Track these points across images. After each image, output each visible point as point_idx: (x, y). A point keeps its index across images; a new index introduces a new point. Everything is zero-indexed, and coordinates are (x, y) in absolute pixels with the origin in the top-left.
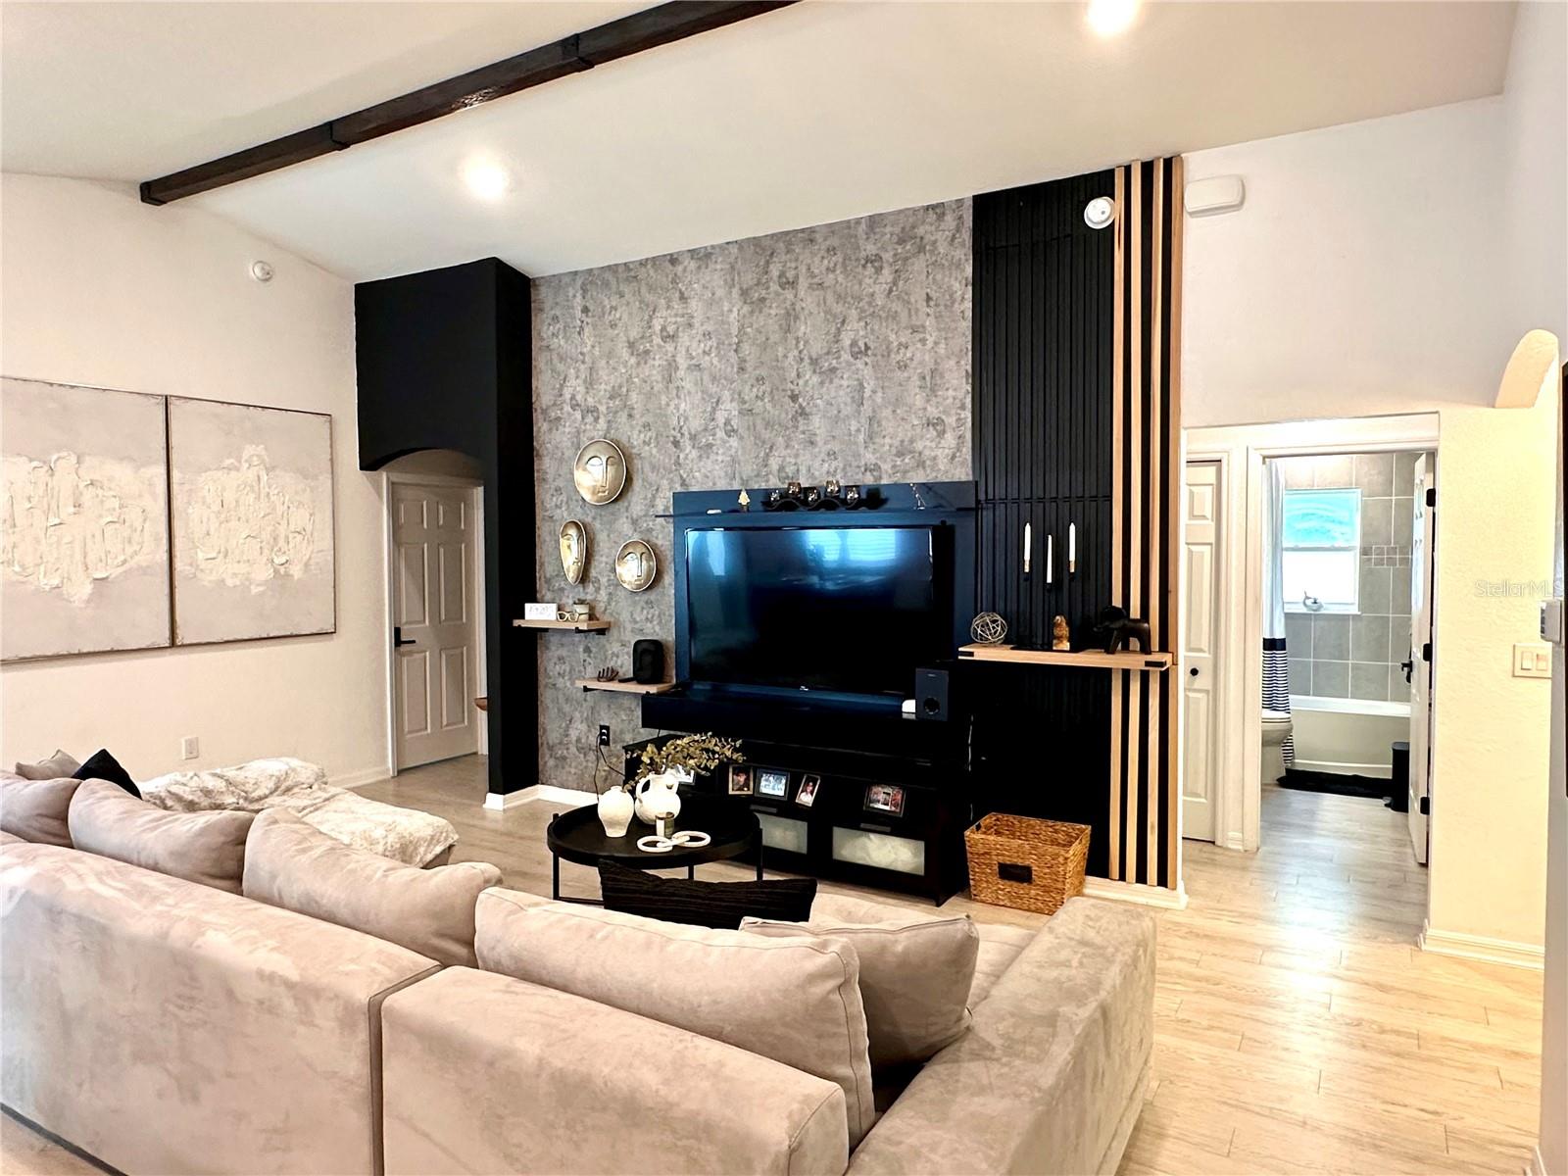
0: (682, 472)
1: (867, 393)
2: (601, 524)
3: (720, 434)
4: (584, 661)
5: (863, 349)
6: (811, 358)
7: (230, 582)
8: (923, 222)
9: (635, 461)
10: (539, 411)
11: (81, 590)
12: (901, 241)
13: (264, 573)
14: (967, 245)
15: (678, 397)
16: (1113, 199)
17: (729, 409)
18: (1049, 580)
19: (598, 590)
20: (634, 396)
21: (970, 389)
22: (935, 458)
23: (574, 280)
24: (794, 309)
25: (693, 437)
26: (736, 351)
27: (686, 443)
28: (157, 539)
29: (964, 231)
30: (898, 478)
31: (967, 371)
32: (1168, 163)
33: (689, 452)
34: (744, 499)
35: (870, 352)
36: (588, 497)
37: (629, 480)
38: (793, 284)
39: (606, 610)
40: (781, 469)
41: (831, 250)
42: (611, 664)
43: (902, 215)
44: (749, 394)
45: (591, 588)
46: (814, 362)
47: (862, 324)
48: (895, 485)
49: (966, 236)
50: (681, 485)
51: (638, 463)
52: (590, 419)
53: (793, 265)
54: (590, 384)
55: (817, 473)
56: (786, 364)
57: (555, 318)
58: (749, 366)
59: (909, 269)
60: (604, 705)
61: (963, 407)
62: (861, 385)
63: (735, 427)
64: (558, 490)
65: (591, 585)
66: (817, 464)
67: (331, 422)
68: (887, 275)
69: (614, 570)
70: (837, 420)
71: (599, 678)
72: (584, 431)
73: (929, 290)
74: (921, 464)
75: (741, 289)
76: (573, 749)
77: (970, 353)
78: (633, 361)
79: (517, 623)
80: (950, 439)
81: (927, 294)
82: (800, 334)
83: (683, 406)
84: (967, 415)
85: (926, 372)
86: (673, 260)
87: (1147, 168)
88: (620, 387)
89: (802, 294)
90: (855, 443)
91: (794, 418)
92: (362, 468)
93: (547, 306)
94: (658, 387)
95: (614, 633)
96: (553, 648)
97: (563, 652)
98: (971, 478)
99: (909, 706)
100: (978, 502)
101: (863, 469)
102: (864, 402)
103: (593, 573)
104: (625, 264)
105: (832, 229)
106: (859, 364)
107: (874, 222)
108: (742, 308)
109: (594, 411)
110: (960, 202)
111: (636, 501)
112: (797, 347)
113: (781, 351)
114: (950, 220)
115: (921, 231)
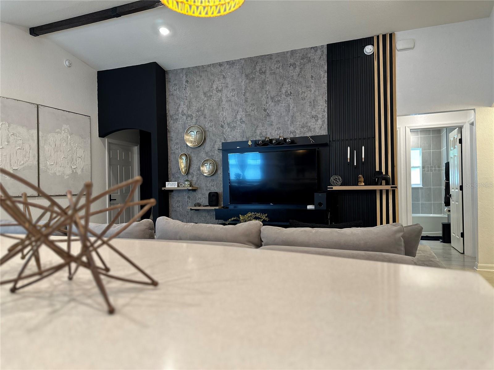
1: (291, 108)
2: (194, 154)
3: (238, 123)
4: (188, 201)
5: (290, 93)
6: (271, 97)
7: (58, 174)
8: (310, 52)
9: (207, 133)
10: (169, 116)
12: (302, 59)
13: (68, 171)
14: (325, 60)
15: (223, 111)
16: (374, 46)
17: (241, 114)
18: (355, 164)
19: (193, 177)
20: (206, 111)
21: (327, 106)
22: (315, 128)
23: (182, 71)
24: (265, 81)
25: (228, 124)
26: (244, 95)
27: (226, 126)
28: (34, 156)
29: (324, 55)
30: (302, 135)
31: (325, 100)
32: (391, 35)
33: (227, 129)
35: (292, 95)
36: (190, 145)
37: (205, 139)
38: (264, 73)
39: (196, 183)
40: (261, 133)
41: (278, 62)
42: (198, 202)
43: (303, 50)
44: (249, 109)
45: (190, 176)
47: (289, 85)
49: (325, 57)
50: (224, 140)
51: (208, 133)
53: (265, 67)
54: (189, 107)
55: (273, 135)
56: (262, 99)
57: (175, 85)
58: (249, 100)
59: (306, 68)
61: (324, 111)
62: (289, 105)
63: (244, 121)
64: (177, 143)
65: (190, 175)
66: (273, 132)
67: (90, 119)
68: (298, 69)
69: (199, 169)
70: (280, 117)
71: (195, 206)
72: (187, 123)
73: (312, 74)
74: (310, 130)
75: (246, 74)
77: (327, 94)
78: (206, 99)
79: (163, 189)
80: (320, 122)
81: (312, 75)
82: (267, 89)
83: (225, 114)
84: (326, 114)
85: (311, 101)
86: (220, 65)
87: (384, 36)
88: (201, 108)
89: (268, 76)
90: (287, 124)
91: (265, 117)
92: (99, 136)
93: (172, 80)
94: (215, 108)
95: (199, 191)
96: (175, 198)
97: (180, 199)
99: (310, 207)
100: (330, 141)
101: (290, 133)
102: (290, 111)
103: (191, 171)
104: (202, 66)
105: (278, 55)
106: (288, 99)
107: (293, 52)
108: (246, 81)
109: (191, 116)
110: (323, 46)
111: (208, 146)
112: (266, 93)
113: (260, 95)
114: (319, 52)
115: (309, 55)
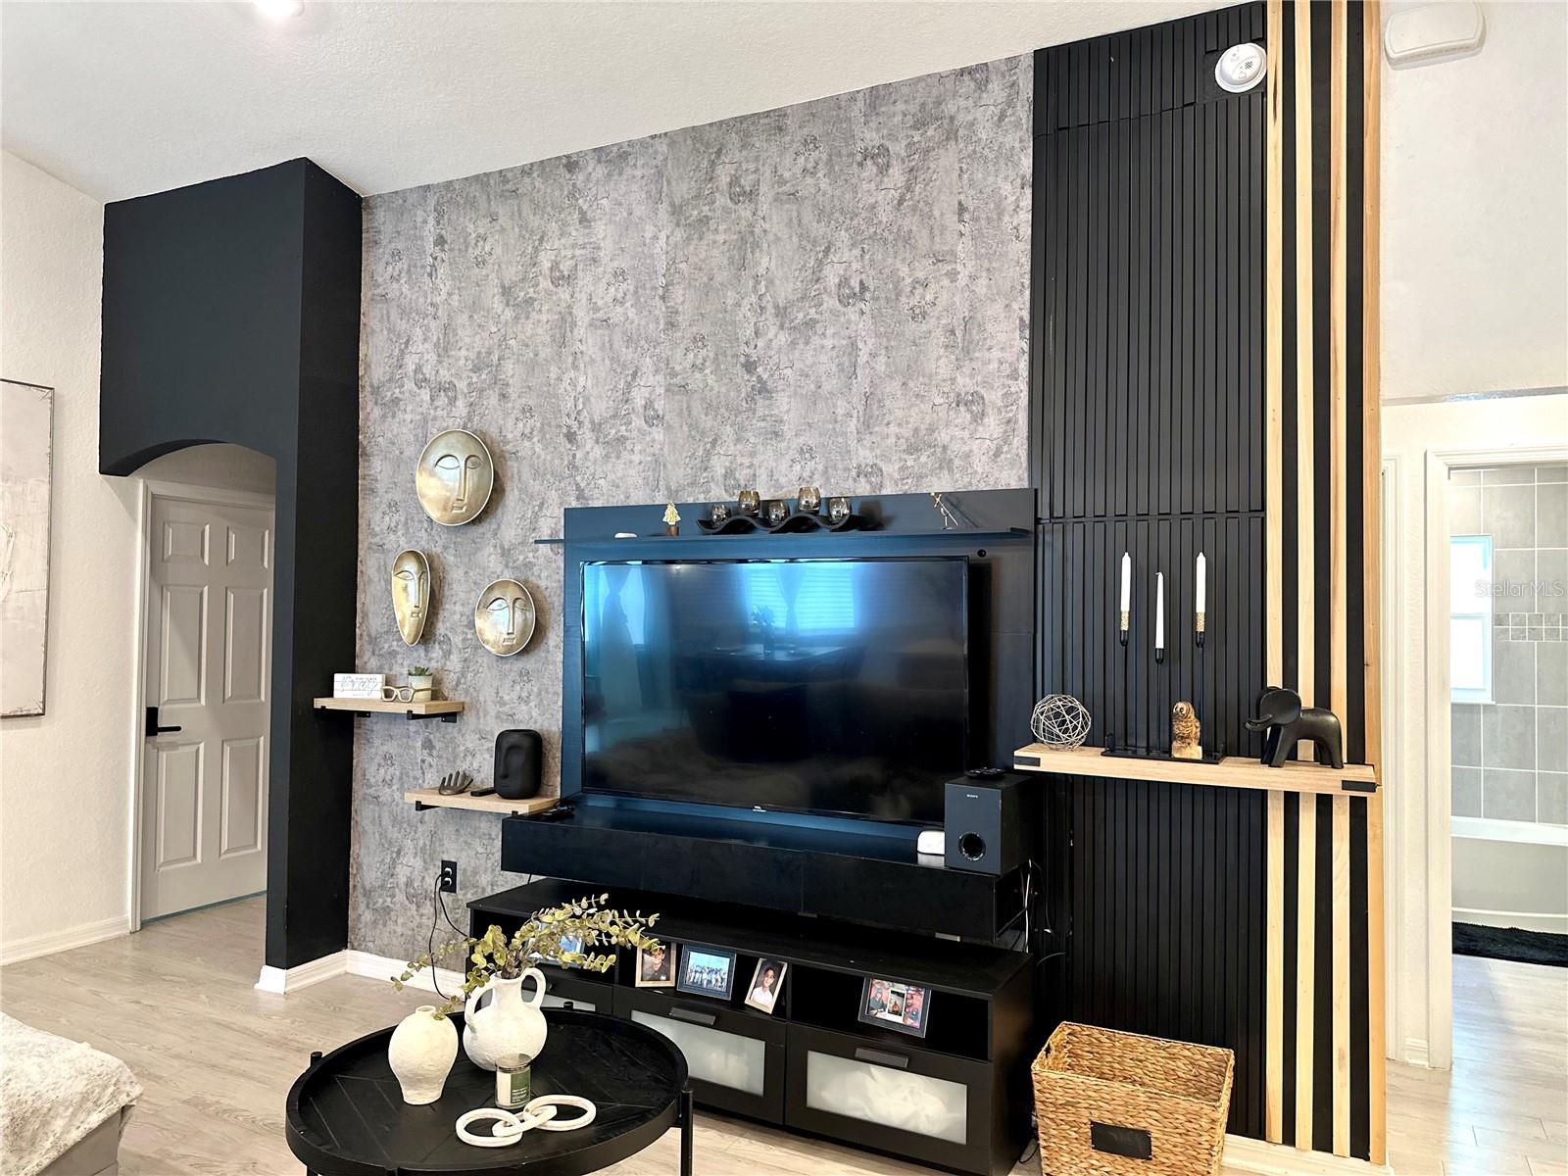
0: (578, 478)
1: (863, 358)
2: (455, 556)
3: (638, 422)
4: (423, 761)
5: (857, 290)
6: (777, 307)
8: (955, 94)
9: (509, 463)
10: (368, 389)
12: (920, 125)
14: (1025, 127)
15: (575, 367)
16: (1264, 45)
17: (650, 385)
18: (1160, 643)
19: (447, 654)
20: (509, 367)
21: (1026, 348)
22: (967, 456)
23: (425, 199)
24: (752, 233)
26: (663, 298)
27: (586, 435)
29: (1019, 105)
30: (909, 487)
31: (1021, 319)
33: (590, 448)
34: (671, 517)
35: (868, 295)
36: (435, 515)
37: (498, 491)
38: (751, 195)
39: (457, 685)
40: (729, 473)
41: (811, 142)
42: (463, 766)
43: (921, 85)
44: (681, 362)
45: (436, 652)
46: (781, 312)
47: (857, 252)
48: (905, 495)
49: (1024, 114)
50: (578, 499)
51: (512, 466)
52: (442, 400)
53: (752, 167)
54: (444, 350)
55: (783, 480)
56: (739, 315)
57: (396, 255)
58: (682, 320)
59: (932, 166)
60: (452, 828)
61: (1014, 375)
62: (853, 345)
63: (661, 413)
64: (393, 506)
65: (437, 646)
66: (784, 465)
67: (53, 398)
68: (897, 175)
69: (472, 625)
70: (814, 399)
71: (443, 788)
72: (435, 419)
73: (962, 197)
74: (945, 464)
75: (672, 205)
76: (401, 897)
77: (1027, 292)
78: (509, 314)
79: (319, 703)
80: (992, 426)
81: (960, 203)
82: (762, 271)
83: (582, 380)
84: (1022, 387)
85: (956, 323)
86: (571, 164)
88: (489, 353)
89: (764, 209)
90: (844, 434)
91: (750, 399)
92: (102, 472)
93: (384, 238)
94: (545, 353)
95: (469, 720)
96: (377, 742)
97: (391, 748)
98: (1026, 485)
99: (931, 844)
100: (1037, 521)
101: (854, 474)
102: (858, 371)
103: (441, 628)
104: (501, 171)
105: (811, 110)
106: (852, 313)
107: (877, 97)
108: (672, 233)
109: (447, 389)
110: (1012, 62)
111: (510, 521)
112: (755, 289)
113: (731, 297)
114: (996, 91)
115: (950, 108)
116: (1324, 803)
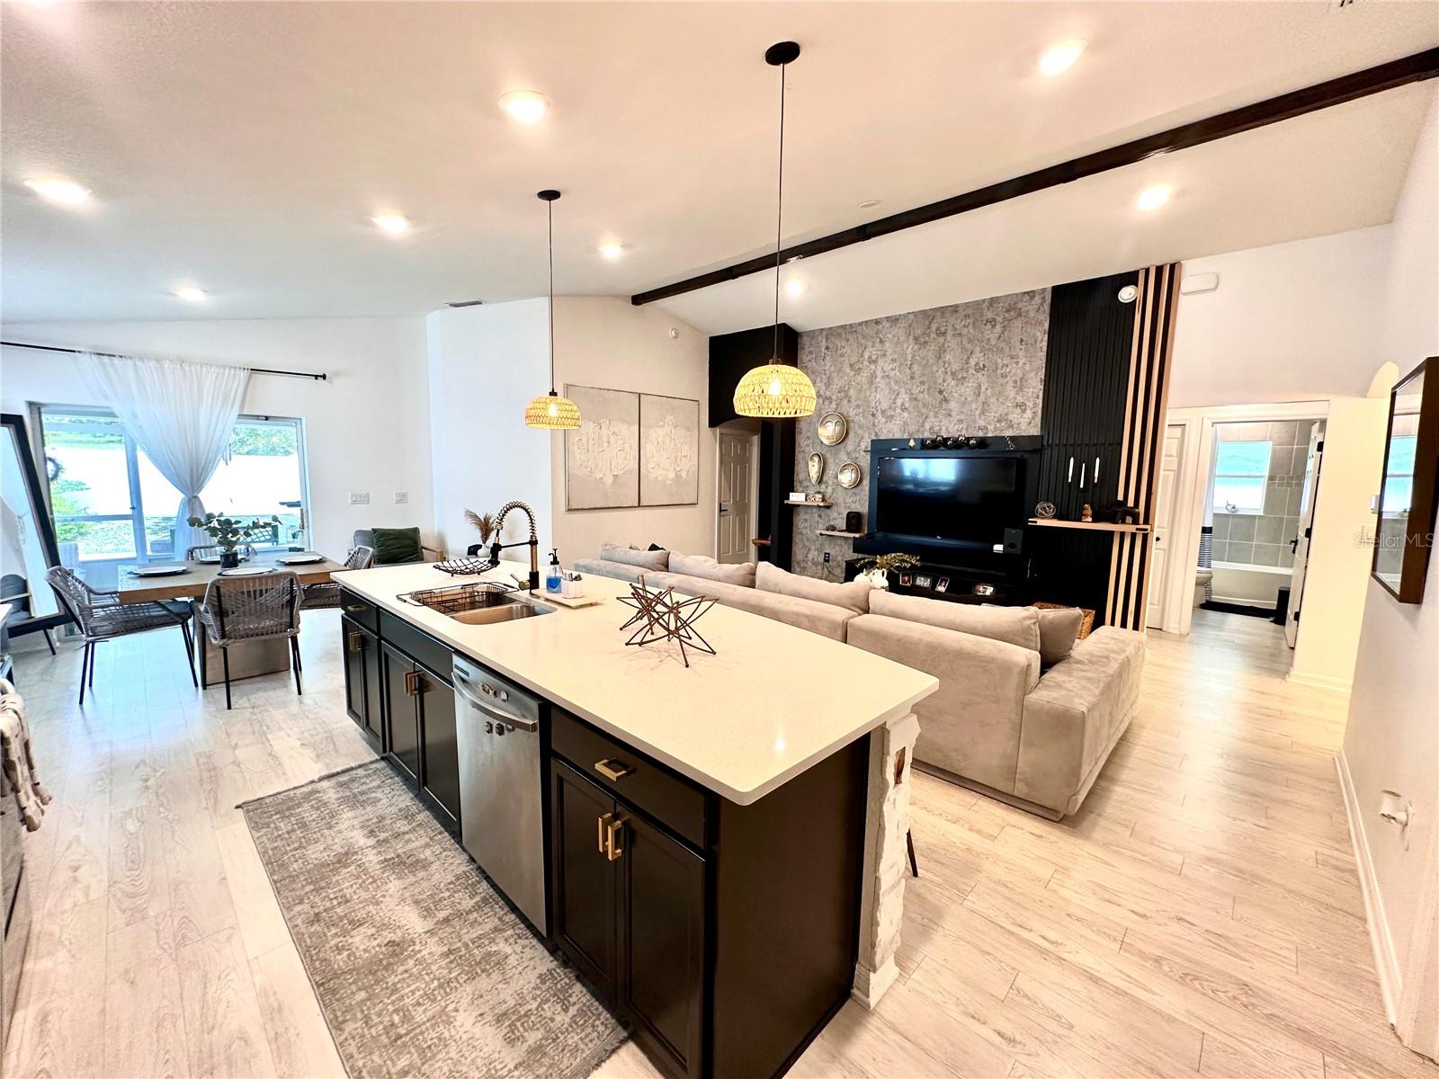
0: (876, 429)
1: (983, 390)
2: (831, 455)
3: (898, 410)
4: (819, 521)
5: (982, 367)
6: (952, 372)
7: (660, 478)
8: (1022, 301)
9: (850, 424)
11: (609, 480)
12: (1008, 311)
13: (672, 475)
14: (1047, 313)
15: (876, 391)
16: (1137, 286)
17: (904, 398)
18: (1082, 486)
19: (827, 487)
20: (852, 392)
21: (1042, 388)
22: (1019, 423)
23: (822, 333)
24: (944, 347)
25: (883, 412)
26: (910, 368)
27: (879, 415)
28: (635, 459)
29: (1045, 305)
30: (997, 434)
31: (1041, 378)
32: (1173, 267)
33: (880, 419)
34: (912, 443)
35: (986, 369)
36: (826, 442)
37: (847, 433)
38: (944, 334)
39: (831, 497)
40: (931, 428)
41: (967, 316)
42: (832, 523)
43: (1009, 298)
44: (916, 390)
45: (823, 486)
46: (953, 374)
47: (982, 354)
48: (996, 437)
49: (1047, 307)
50: (876, 436)
51: (852, 424)
52: (827, 402)
53: (945, 324)
54: (828, 385)
55: (951, 431)
56: (938, 374)
57: (811, 352)
58: (916, 376)
59: (1012, 325)
60: (827, 542)
61: (1038, 397)
62: (980, 386)
63: (907, 407)
64: (808, 438)
65: (823, 484)
66: (953, 426)
67: (699, 405)
68: (998, 329)
69: (837, 477)
70: (964, 403)
71: (827, 530)
72: (824, 409)
73: (1022, 336)
74: (1011, 426)
75: (914, 337)
76: (810, 564)
77: (1044, 370)
78: (852, 373)
79: (786, 502)
80: (1029, 414)
81: (1021, 339)
82: (947, 360)
83: (878, 397)
84: (1040, 401)
85: (1017, 379)
86: (877, 322)
87: (1159, 270)
88: (844, 387)
89: (948, 339)
90: (974, 415)
91: (941, 403)
92: (709, 426)
93: (806, 347)
94: (865, 387)
95: (834, 508)
96: (802, 516)
97: (807, 517)
98: (1039, 434)
99: (998, 548)
100: (1042, 445)
101: (978, 429)
102: (981, 394)
103: (825, 479)
104: (851, 324)
105: (967, 305)
106: (979, 375)
107: (993, 301)
108: (914, 346)
109: (829, 399)
110: (1044, 290)
111: (850, 444)
112: (944, 366)
113: (935, 368)
114: (1037, 300)
115: (1020, 305)
116: (1133, 536)
